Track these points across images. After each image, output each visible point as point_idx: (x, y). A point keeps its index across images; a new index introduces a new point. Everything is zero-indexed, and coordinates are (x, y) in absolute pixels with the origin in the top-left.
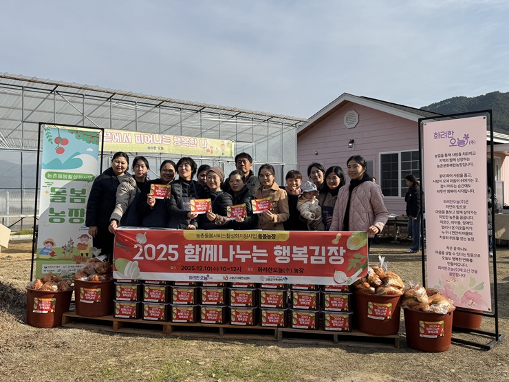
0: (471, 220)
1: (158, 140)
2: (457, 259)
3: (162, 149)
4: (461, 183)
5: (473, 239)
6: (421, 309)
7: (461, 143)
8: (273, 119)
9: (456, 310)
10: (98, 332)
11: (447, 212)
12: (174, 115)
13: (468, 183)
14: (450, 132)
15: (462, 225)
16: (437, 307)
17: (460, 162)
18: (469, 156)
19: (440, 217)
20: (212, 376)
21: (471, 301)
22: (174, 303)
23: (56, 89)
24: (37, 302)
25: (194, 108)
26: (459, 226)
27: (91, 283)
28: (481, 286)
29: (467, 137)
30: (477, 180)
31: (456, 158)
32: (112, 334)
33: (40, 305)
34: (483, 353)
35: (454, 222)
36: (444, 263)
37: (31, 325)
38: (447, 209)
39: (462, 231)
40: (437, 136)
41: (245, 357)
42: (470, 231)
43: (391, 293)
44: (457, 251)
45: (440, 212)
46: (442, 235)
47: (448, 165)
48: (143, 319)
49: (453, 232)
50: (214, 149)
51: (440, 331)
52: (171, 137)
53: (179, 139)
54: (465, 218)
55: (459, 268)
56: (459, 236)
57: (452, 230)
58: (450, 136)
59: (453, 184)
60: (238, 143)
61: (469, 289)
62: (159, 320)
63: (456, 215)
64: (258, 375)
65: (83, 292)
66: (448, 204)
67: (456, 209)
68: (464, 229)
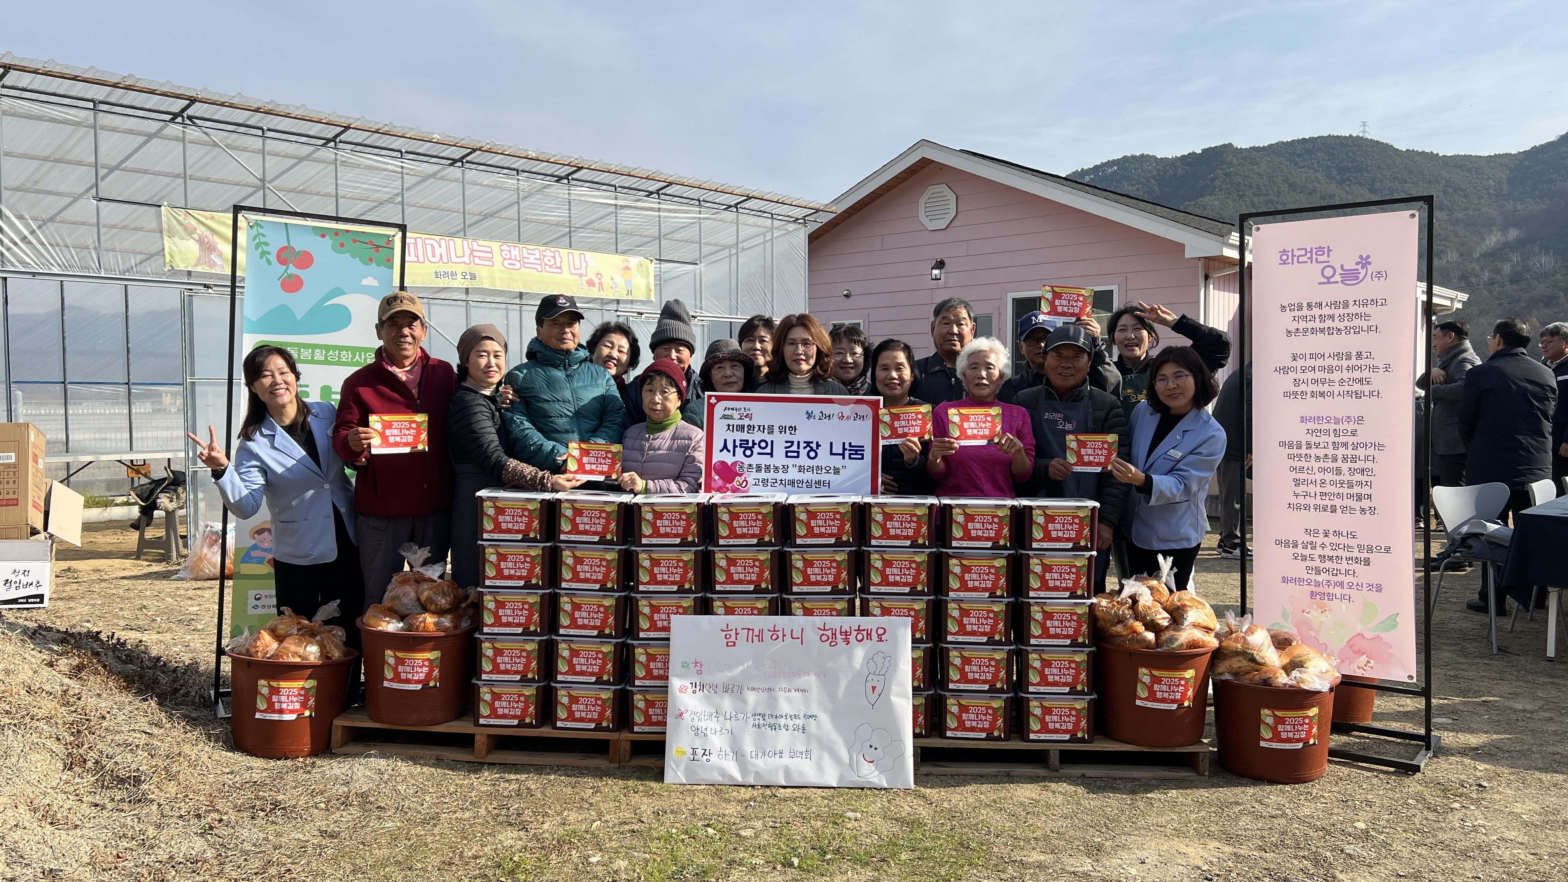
0: (1369, 465)
1: (460, 253)
2: (1331, 559)
3: (473, 277)
4: (1346, 375)
5: (1373, 511)
6: (1266, 682)
7: (1350, 276)
8: (752, 204)
9: (1342, 683)
10: (435, 766)
11: (1309, 445)
12: (495, 187)
13: (1365, 374)
14: (1320, 248)
15: (1347, 477)
16: (1304, 676)
17: (1346, 323)
18: (1370, 309)
19: (1289, 457)
20: (791, 865)
21: (1364, 658)
22: (637, 683)
23: (190, 112)
24: (265, 691)
25: (551, 169)
26: (1339, 478)
27: (414, 638)
28: (1392, 622)
29: (1365, 262)
30: (1387, 368)
31: (1337, 312)
32: (475, 767)
33: (275, 698)
34: (1407, 781)
35: (1324, 470)
36: (1299, 569)
37: (251, 754)
38: (1309, 438)
39: (1346, 491)
40: (1286, 257)
41: (850, 814)
42: (1366, 490)
43: (1193, 644)
44: (1333, 539)
45: (1291, 446)
46: (1294, 500)
47: (1313, 331)
48: (555, 727)
49: (1323, 494)
50: (606, 281)
51: (1309, 732)
52: (495, 246)
53: (515, 252)
54: (1354, 459)
55: (1336, 579)
56: (1338, 502)
57: (1319, 489)
58: (1320, 259)
59: (1327, 376)
60: (666, 266)
61: (1359, 628)
62: (599, 728)
63: (1330, 452)
64: (903, 857)
65: (391, 661)
66: (1311, 426)
67: (1332, 439)
68: (1351, 486)
